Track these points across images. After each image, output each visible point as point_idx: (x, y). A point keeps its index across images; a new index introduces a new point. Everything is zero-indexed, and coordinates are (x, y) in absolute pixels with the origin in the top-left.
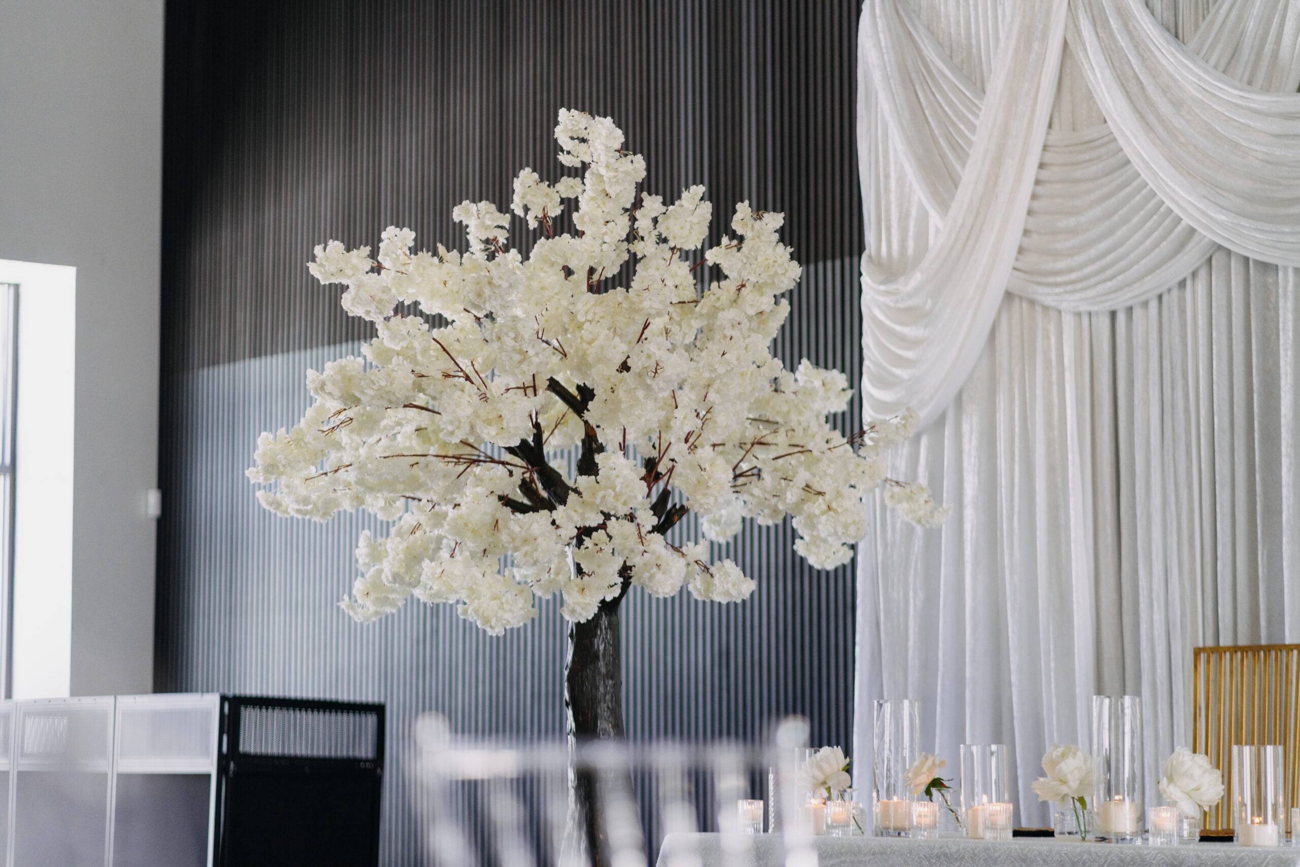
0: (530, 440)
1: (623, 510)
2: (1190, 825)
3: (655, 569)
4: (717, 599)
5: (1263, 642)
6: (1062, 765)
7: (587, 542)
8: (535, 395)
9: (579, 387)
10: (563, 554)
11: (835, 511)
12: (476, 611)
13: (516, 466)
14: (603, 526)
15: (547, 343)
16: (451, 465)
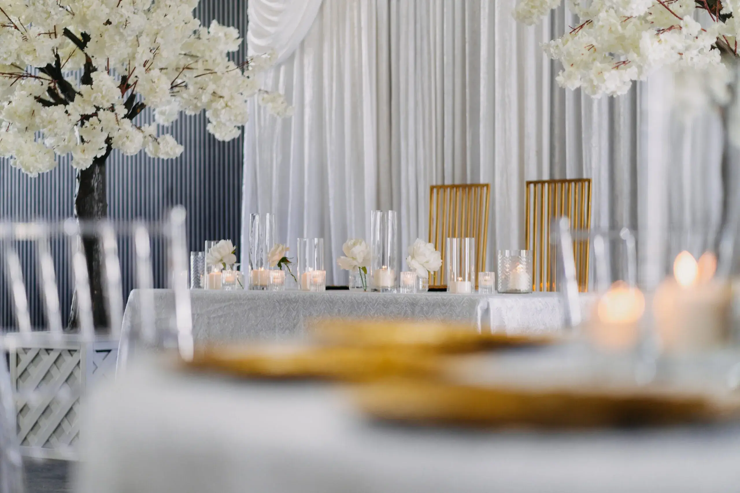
0: (53, 64)
1: (108, 105)
2: (423, 282)
3: (125, 139)
4: (162, 157)
5: (469, 182)
6: (354, 249)
7: (87, 123)
8: (56, 38)
9: (82, 34)
10: (72, 130)
11: (230, 107)
12: (22, 163)
13: (45, 79)
14: (95, 114)
15: (63, 7)
16: (7, 79)
